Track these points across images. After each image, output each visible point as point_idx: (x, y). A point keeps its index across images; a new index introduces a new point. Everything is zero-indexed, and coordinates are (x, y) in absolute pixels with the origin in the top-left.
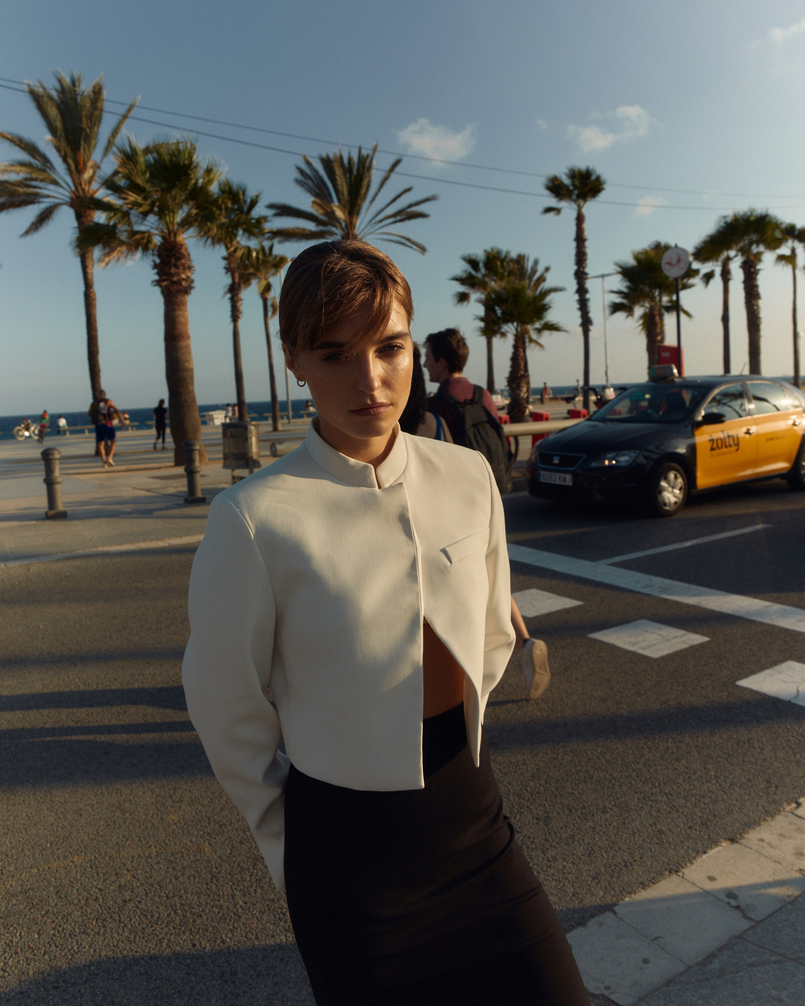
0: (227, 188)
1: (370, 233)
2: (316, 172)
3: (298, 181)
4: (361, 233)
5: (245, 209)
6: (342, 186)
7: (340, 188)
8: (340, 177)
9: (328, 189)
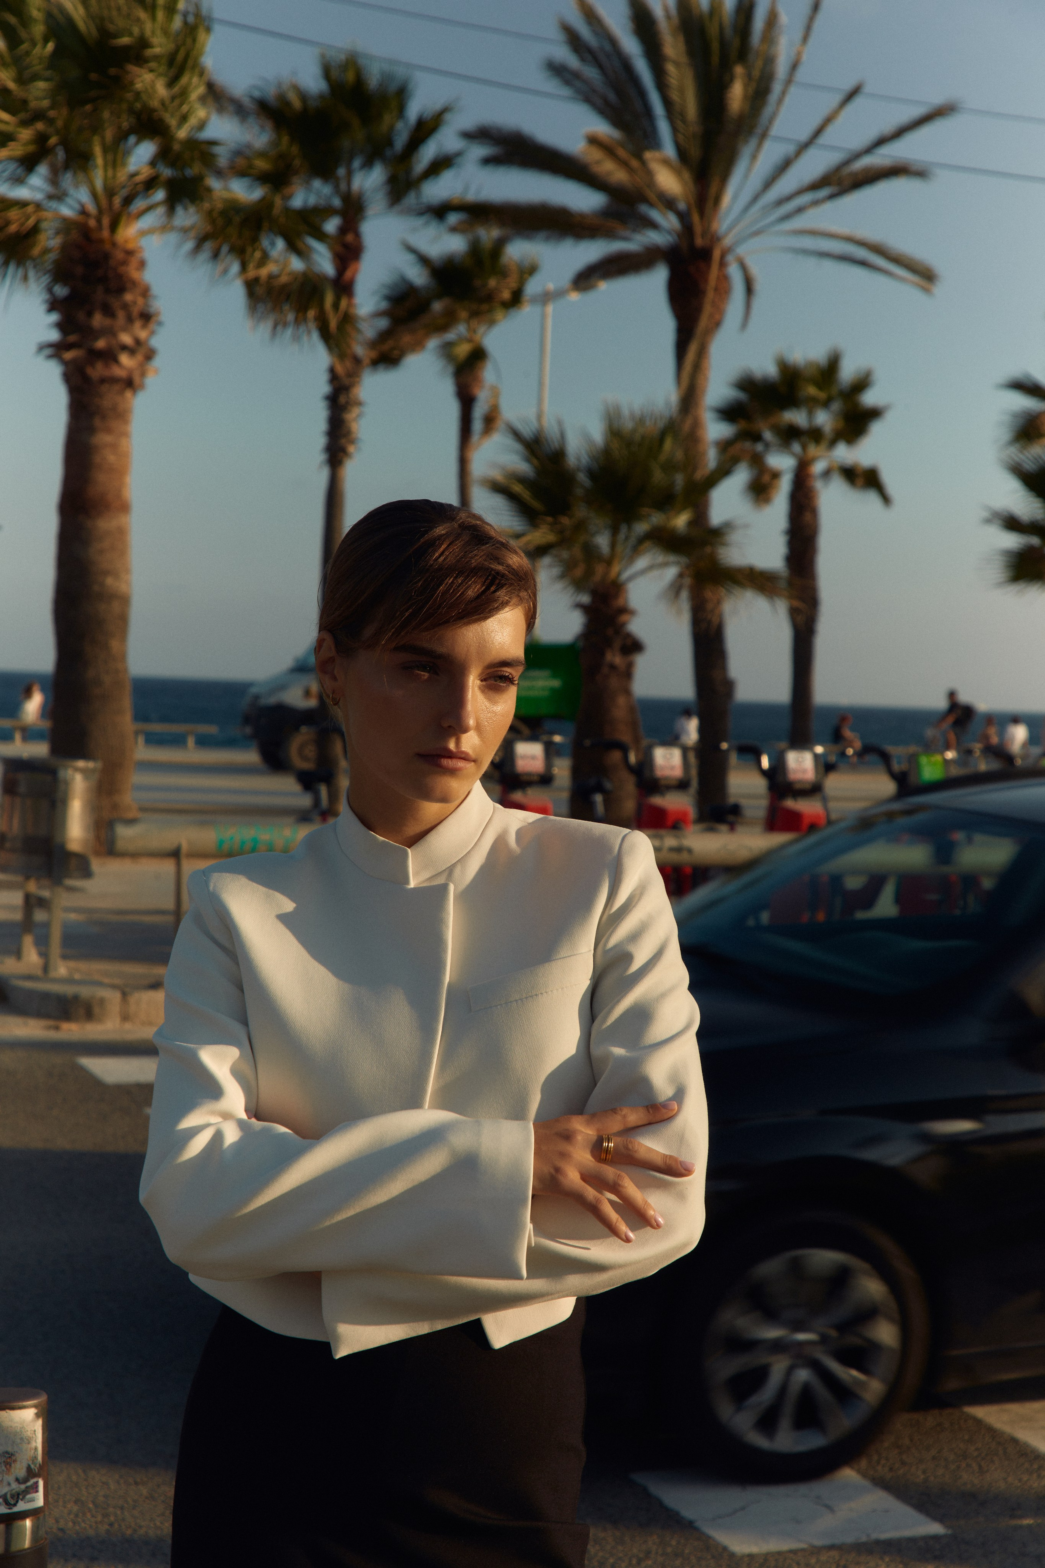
0: (350, 77)
1: (757, 233)
2: (613, 42)
3: (557, 70)
4: (730, 229)
5: (400, 141)
6: (682, 91)
7: (674, 96)
8: (677, 64)
9: (642, 93)
